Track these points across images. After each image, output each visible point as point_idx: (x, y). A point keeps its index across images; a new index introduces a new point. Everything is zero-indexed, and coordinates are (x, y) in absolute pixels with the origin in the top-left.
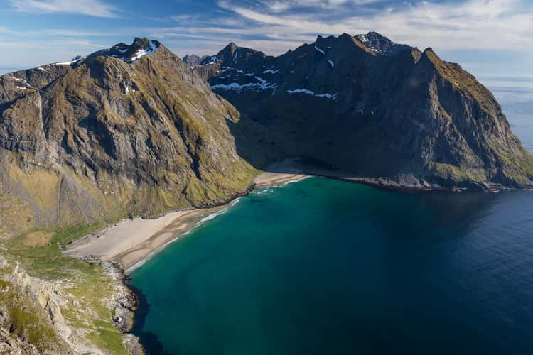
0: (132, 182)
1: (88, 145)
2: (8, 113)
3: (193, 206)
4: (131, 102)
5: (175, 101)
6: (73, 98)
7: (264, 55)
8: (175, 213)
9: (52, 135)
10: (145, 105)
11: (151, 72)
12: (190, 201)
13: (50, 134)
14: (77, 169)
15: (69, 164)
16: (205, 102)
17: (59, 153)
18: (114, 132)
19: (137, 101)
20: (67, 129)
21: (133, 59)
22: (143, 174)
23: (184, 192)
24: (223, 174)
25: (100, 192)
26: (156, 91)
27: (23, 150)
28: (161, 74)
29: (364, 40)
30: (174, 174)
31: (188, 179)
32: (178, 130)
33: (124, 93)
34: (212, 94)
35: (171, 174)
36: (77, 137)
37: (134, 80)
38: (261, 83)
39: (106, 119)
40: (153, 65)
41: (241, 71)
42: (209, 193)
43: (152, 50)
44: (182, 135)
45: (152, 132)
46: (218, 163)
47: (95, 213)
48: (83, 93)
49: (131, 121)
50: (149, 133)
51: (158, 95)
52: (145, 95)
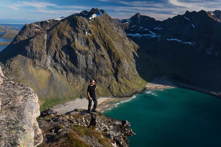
0: (84, 80)
1: (65, 59)
2: (32, 41)
3: (113, 96)
4: (88, 39)
5: (109, 40)
6: (61, 35)
7: (155, 19)
8: (104, 98)
9: (49, 53)
10: (94, 41)
11: (99, 25)
12: (111, 93)
13: (49, 52)
14: (59, 70)
15: (55, 68)
16: (124, 42)
17: (51, 62)
18: (78, 53)
19: (91, 39)
20: (57, 50)
21: (90, 18)
22: (89, 76)
23: (109, 88)
24: (130, 80)
25: (68, 83)
26: (100, 35)
27: (36, 59)
28: (103, 26)
29: (212, 14)
30: (105, 78)
31: (112, 81)
32: (109, 55)
33: (85, 34)
34: (127, 38)
35: (103, 78)
36: (61, 55)
37: (90, 28)
38: (152, 34)
39: (75, 47)
40: (100, 22)
41: (142, 28)
42: (122, 90)
43: (100, 14)
44: (110, 58)
45: (96, 55)
46: (128, 74)
47: (65, 93)
48: (66, 34)
49: (87, 49)
50: (94, 56)
51: (101, 37)
52: (94, 36)
